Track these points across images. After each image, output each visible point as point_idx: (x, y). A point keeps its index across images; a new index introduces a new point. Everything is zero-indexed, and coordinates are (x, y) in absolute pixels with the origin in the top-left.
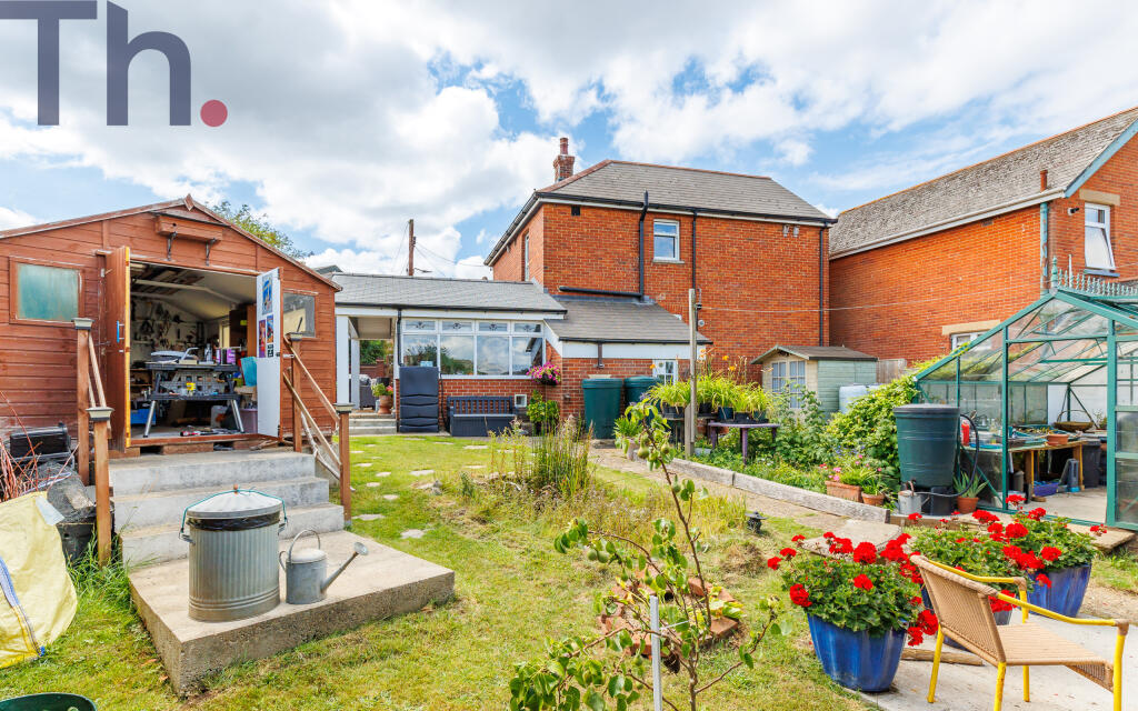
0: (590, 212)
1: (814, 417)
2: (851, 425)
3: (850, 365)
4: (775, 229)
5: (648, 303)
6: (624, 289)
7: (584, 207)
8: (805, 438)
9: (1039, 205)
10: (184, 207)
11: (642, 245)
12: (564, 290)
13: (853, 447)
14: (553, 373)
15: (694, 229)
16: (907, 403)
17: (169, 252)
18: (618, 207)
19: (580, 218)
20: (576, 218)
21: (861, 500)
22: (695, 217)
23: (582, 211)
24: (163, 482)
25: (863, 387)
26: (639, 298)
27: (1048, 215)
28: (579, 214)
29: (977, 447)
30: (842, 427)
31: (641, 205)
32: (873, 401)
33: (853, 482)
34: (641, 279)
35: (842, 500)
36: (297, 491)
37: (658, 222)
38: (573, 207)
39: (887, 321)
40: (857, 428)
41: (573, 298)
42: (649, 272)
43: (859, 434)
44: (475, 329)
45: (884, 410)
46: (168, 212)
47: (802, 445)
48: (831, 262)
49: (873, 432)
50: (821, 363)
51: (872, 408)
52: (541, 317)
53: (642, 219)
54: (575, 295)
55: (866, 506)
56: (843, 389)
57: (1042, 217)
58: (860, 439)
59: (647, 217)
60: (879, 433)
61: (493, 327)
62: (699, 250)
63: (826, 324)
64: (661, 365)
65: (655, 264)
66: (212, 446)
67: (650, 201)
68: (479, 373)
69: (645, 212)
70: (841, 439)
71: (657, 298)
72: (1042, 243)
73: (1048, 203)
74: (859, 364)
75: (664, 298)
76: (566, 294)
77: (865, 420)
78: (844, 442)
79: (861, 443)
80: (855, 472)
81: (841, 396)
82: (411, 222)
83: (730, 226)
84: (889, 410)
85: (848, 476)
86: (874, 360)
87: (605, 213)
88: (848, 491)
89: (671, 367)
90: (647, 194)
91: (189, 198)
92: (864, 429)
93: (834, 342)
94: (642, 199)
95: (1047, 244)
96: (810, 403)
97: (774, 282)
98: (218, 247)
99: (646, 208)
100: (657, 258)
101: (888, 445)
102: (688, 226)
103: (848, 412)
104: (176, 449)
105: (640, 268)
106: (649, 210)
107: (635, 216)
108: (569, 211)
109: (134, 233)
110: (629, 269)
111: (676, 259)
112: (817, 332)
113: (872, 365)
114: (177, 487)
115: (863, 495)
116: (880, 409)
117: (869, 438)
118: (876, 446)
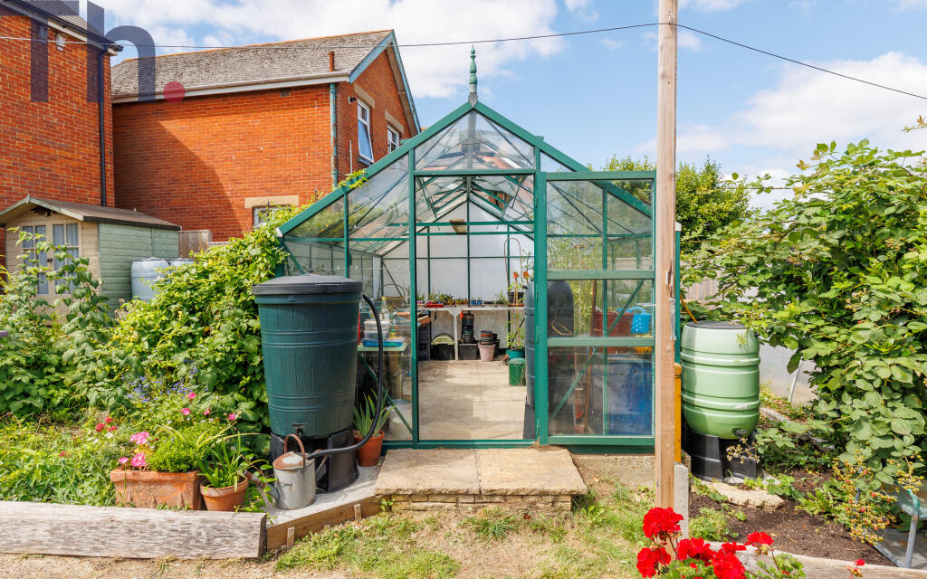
1: (85, 311)
2: (164, 325)
3: (146, 233)
8: (66, 356)
9: (328, 85)
13: (171, 369)
16: (270, 276)
21: (200, 504)
25: (164, 262)
27: (336, 97)
29: (380, 346)
30: (144, 329)
32: (205, 274)
33: (179, 466)
35: (154, 515)
39: (186, 188)
40: (177, 328)
43: (180, 341)
45: (229, 290)
47: (60, 368)
48: (115, 106)
49: (207, 334)
50: (104, 228)
51: (205, 288)
55: (215, 516)
56: (136, 265)
57: (332, 97)
58: (186, 354)
60: (220, 338)
63: (110, 182)
70: (142, 355)
72: (332, 124)
73: (336, 84)
74: (157, 233)
77: (193, 313)
78: (152, 359)
79: (187, 362)
80: (178, 434)
81: (133, 275)
84: (241, 290)
85: (167, 450)
86: (175, 229)
88: (168, 488)
92: (191, 330)
93: (121, 203)
95: (336, 125)
96: (77, 283)
101: (240, 359)
103: (157, 298)
112: (97, 190)
113: (173, 235)
115: (205, 491)
116: (219, 289)
117: (203, 349)
118: (217, 364)
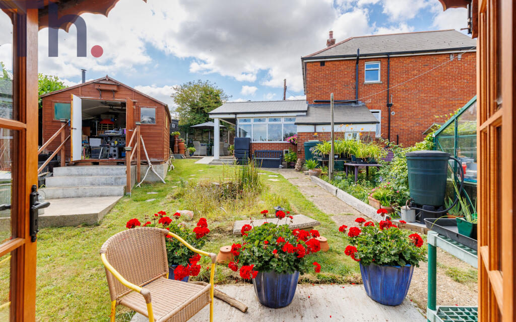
0: (330, 63)
4: (444, 57)
5: (360, 105)
6: (348, 99)
7: (328, 61)
10: (105, 80)
11: (358, 76)
12: (316, 102)
14: (294, 140)
15: (389, 64)
17: (101, 96)
18: (344, 59)
19: (325, 67)
20: (323, 67)
22: (389, 58)
23: (325, 64)
24: (71, 173)
26: (355, 102)
31: (355, 56)
33: (377, 198)
34: (357, 94)
35: (372, 208)
36: (113, 180)
37: (366, 64)
38: (321, 62)
41: (320, 105)
42: (361, 89)
44: (267, 121)
46: (101, 82)
52: (295, 114)
53: (357, 63)
54: (322, 104)
59: (360, 61)
61: (275, 120)
62: (392, 74)
64: (350, 135)
65: (366, 85)
66: (116, 163)
67: (360, 53)
68: (269, 140)
69: (359, 59)
71: (366, 102)
75: (370, 102)
76: (317, 104)
82: (285, 80)
83: (413, 59)
85: (376, 194)
87: (338, 63)
88: (376, 203)
89: (356, 136)
90: (358, 50)
91: (107, 76)
94: (356, 53)
97: (444, 88)
98: (118, 93)
99: (358, 57)
100: (366, 82)
102: (385, 63)
104: (103, 163)
105: (356, 88)
106: (360, 58)
107: (354, 62)
108: (319, 64)
109: (89, 90)
110: (351, 89)
111: (379, 81)
114: (76, 175)
115: (381, 206)
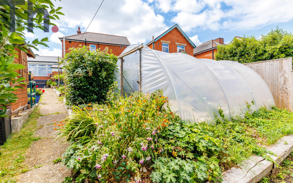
4: (118, 47)
7: (72, 41)
14: (51, 75)
15: (99, 46)
18: (80, 41)
23: (71, 42)
28: (71, 43)
37: (90, 45)
38: (69, 41)
44: (38, 66)
57: (153, 45)
67: (87, 40)
73: (154, 42)
87: (77, 43)
94: (85, 40)
99: (86, 42)
102: (97, 46)
107: (84, 43)
